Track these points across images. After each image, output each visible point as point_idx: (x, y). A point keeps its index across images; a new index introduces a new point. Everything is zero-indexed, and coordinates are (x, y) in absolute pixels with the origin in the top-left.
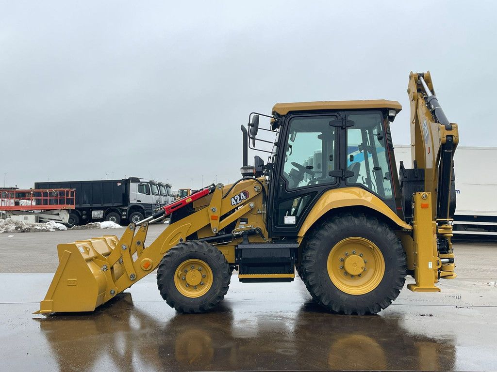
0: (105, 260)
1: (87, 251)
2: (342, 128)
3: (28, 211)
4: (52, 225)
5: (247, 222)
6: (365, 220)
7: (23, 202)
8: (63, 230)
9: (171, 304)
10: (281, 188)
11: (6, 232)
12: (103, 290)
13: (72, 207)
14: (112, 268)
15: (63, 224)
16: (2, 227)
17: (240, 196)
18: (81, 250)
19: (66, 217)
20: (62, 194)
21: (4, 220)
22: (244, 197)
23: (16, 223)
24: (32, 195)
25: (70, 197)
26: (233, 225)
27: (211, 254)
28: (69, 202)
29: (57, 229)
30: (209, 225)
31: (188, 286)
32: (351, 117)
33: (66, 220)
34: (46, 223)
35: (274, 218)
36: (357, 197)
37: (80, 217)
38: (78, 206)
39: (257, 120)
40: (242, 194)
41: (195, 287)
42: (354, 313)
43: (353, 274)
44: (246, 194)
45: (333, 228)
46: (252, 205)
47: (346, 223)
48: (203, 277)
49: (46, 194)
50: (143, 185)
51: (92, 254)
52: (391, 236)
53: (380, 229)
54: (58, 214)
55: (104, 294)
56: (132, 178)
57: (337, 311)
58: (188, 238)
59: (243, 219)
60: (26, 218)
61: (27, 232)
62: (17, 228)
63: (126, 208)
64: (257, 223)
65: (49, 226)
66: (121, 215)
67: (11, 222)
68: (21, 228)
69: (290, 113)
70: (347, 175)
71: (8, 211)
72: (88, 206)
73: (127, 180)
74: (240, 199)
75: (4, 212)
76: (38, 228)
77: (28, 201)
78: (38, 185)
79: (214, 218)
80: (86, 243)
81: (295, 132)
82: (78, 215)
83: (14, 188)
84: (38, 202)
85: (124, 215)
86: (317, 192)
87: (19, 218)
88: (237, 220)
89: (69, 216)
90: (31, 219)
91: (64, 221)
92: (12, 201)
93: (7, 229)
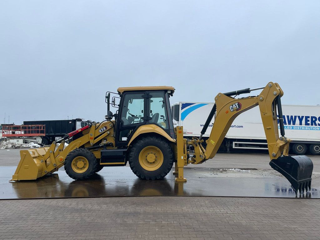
0: (42, 157)
1: (34, 153)
2: (147, 98)
3: (19, 137)
4: (32, 145)
5: (107, 140)
6: (155, 139)
7: (17, 132)
8: (38, 147)
9: (70, 176)
10: (120, 125)
11: (7, 148)
12: (41, 171)
13: (44, 135)
14: (46, 161)
15: (39, 144)
16: (5, 146)
17: (103, 128)
18: (31, 153)
19: (40, 140)
20: (38, 128)
21: (5, 142)
22: (105, 129)
23: (12, 144)
24: (21, 128)
25: (42, 129)
26: (100, 141)
27: (88, 154)
28: (42, 132)
29: (35, 147)
30: (89, 142)
31: (78, 168)
32: (151, 94)
33: (40, 142)
34: (29, 143)
35: (117, 138)
36: (152, 129)
37: (49, 140)
38: (47, 134)
39: (109, 95)
40: (104, 128)
41: (81, 169)
42: (150, 179)
43: (150, 162)
44: (106, 127)
45: (142, 142)
46: (108, 132)
47: (147, 140)
48: (85, 164)
49: (29, 128)
50: (84, 123)
51: (36, 155)
52: (166, 145)
53: (162, 142)
54: (35, 139)
55: (42, 172)
56: (78, 119)
57: (143, 178)
58: (80, 147)
59: (105, 139)
60: (18, 141)
61: (18, 148)
62: (12, 146)
64: (111, 140)
65: (30, 145)
67: (9, 143)
68: (15, 146)
69: (125, 92)
70: (149, 119)
71: (8, 137)
72: (53, 134)
73: (75, 120)
74: (103, 130)
75: (6, 137)
76: (24, 146)
77: (19, 131)
78: (25, 123)
79: (91, 138)
80: (34, 150)
81: (132, 99)
82: (47, 139)
83: (12, 125)
84: (25, 132)
86: (136, 127)
87: (14, 141)
88: (102, 139)
89: (41, 139)
90: (21, 141)
91: (39, 143)
92: (11, 131)
93: (7, 146)
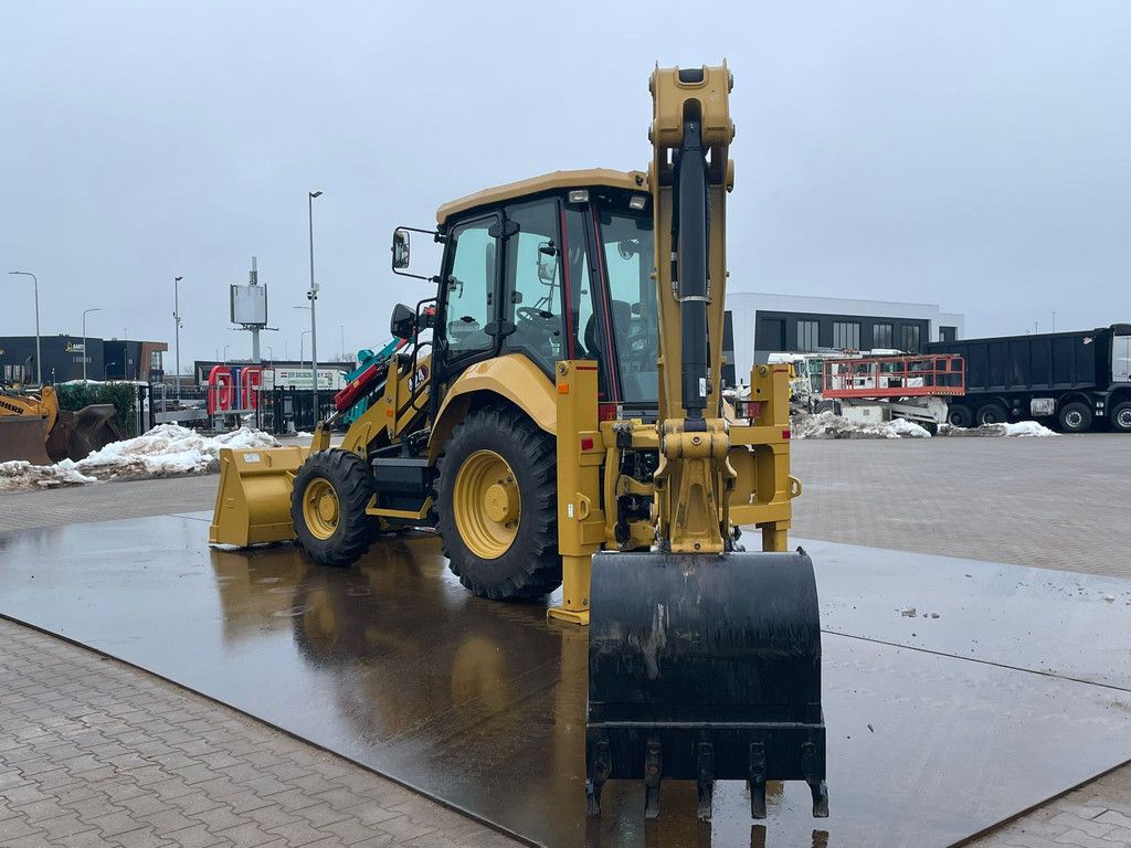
4: (899, 426)
13: (960, 391)
25: (948, 371)
29: (906, 435)
32: (515, 216)
33: (941, 417)
37: (1008, 411)
43: (494, 519)
56: (1118, 326)
60: (867, 413)
62: (828, 430)
63: (1104, 394)
65: (889, 428)
66: (1093, 409)
68: (837, 430)
71: (843, 399)
72: (1022, 388)
73: (1105, 330)
82: (1004, 406)
85: (1100, 409)
87: (855, 413)
90: (875, 414)
